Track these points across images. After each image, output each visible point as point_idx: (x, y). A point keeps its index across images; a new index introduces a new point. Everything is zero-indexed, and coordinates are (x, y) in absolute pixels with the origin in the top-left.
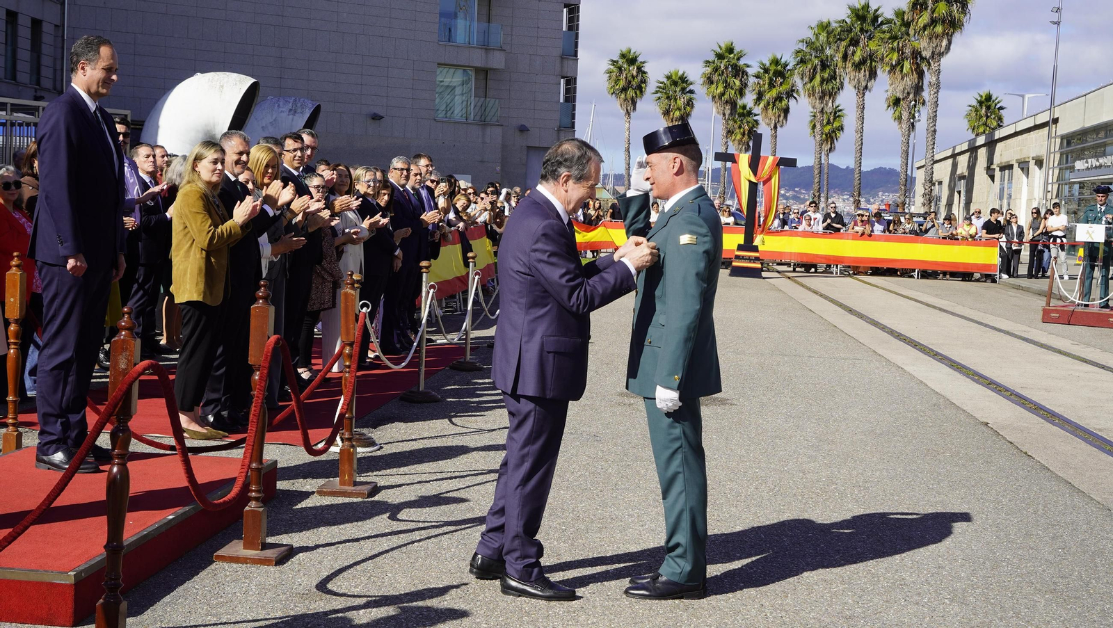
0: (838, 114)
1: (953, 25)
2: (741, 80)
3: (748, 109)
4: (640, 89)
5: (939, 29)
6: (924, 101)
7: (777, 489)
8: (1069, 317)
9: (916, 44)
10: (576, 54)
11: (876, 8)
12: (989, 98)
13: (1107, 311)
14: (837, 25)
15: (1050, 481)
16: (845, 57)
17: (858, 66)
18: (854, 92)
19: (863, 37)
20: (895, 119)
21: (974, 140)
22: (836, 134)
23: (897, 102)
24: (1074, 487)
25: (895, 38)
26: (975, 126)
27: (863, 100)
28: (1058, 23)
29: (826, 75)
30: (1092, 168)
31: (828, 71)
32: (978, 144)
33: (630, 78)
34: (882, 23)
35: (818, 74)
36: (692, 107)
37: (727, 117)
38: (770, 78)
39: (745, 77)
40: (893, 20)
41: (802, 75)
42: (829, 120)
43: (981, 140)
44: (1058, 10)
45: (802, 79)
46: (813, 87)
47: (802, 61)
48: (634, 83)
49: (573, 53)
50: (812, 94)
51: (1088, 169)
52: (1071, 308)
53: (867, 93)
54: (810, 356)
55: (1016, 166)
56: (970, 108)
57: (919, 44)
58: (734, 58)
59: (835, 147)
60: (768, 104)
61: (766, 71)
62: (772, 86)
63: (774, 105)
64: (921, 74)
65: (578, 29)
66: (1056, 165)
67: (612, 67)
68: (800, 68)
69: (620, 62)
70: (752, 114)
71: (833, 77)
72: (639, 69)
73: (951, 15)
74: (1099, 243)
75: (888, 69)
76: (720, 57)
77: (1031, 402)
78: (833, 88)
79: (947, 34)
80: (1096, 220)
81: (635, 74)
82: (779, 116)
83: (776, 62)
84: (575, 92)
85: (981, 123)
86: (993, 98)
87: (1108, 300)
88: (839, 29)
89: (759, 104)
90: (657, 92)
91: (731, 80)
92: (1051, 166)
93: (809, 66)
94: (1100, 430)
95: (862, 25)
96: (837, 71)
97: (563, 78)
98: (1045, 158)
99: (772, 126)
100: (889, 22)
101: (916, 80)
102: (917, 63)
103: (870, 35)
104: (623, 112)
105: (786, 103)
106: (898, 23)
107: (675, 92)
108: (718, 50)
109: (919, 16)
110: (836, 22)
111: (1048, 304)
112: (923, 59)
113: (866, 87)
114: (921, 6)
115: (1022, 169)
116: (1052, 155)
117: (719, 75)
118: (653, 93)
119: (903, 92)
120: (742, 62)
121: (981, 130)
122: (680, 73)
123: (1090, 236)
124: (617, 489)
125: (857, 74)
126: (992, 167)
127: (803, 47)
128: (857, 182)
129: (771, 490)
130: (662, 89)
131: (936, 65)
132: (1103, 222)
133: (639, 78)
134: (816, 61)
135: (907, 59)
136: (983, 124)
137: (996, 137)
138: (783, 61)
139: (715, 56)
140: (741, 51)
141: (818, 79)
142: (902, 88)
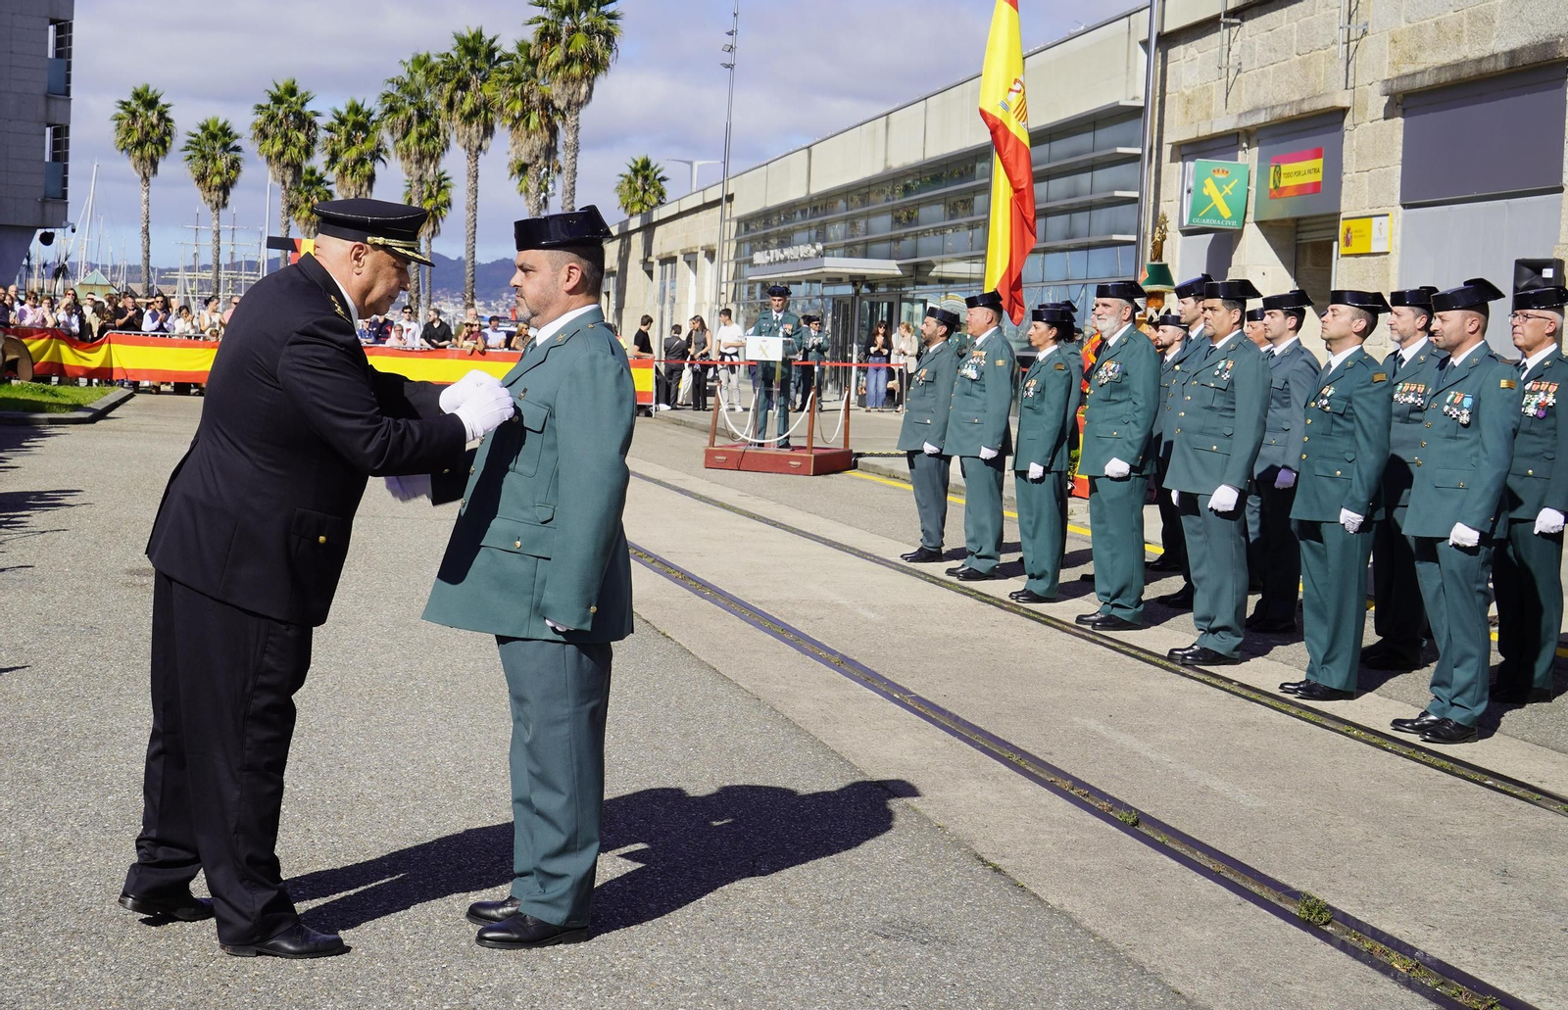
0: (443, 183)
1: (595, 65)
2: (307, 134)
3: (318, 174)
4: (163, 143)
5: (576, 70)
6: (560, 167)
7: (337, 688)
8: (740, 461)
9: (546, 89)
10: (67, 92)
11: (492, 38)
12: (646, 165)
13: (786, 452)
14: (440, 60)
15: (689, 667)
16: (450, 105)
17: (468, 118)
18: (464, 153)
19: (474, 77)
20: (521, 192)
21: (627, 222)
22: (441, 213)
23: (523, 169)
24: (719, 673)
25: (517, 80)
26: (628, 203)
27: (477, 165)
28: (730, 66)
29: (425, 130)
30: (775, 262)
31: (427, 124)
32: (631, 228)
33: (148, 128)
34: (500, 59)
35: (414, 127)
36: (239, 171)
37: (288, 185)
38: (348, 131)
39: (313, 130)
40: (515, 55)
41: (392, 129)
42: (431, 192)
43: (635, 223)
44: (731, 49)
45: (392, 133)
46: (407, 146)
47: (392, 110)
48: (154, 135)
49: (63, 91)
50: (406, 155)
51: (770, 263)
52: (741, 449)
53: (481, 155)
54: (394, 517)
55: (680, 258)
56: (622, 178)
57: (551, 89)
58: (297, 103)
59: (439, 230)
60: (346, 168)
61: (342, 121)
62: (350, 143)
63: (354, 171)
64: (553, 132)
65: (70, 56)
66: (731, 257)
67: (121, 111)
68: (389, 118)
69: (134, 104)
70: (324, 181)
71: (435, 133)
72: (162, 115)
73: (592, 51)
74: (775, 362)
75: (509, 122)
76: (278, 100)
77: (678, 570)
78: (435, 148)
79: (588, 77)
80: (772, 332)
81: (155, 120)
82: (361, 186)
83: (356, 109)
84: (67, 147)
85: (637, 198)
86: (652, 165)
87: (788, 437)
88: (442, 66)
89: (333, 168)
90: (187, 149)
91: (293, 134)
92: (725, 259)
93: (402, 116)
94: (760, 603)
95: (472, 60)
96: (441, 123)
97: (49, 125)
98: (717, 248)
100: (509, 57)
101: (547, 140)
102: (548, 116)
103: (484, 75)
104: (139, 176)
105: (371, 167)
106: (522, 60)
107: (214, 148)
108: (275, 90)
109: (549, 52)
110: (437, 56)
111: (712, 443)
112: (556, 110)
113: (480, 148)
114: (553, 37)
115: (689, 263)
116: (726, 244)
117: (277, 126)
118: (182, 150)
119: (530, 155)
120: (309, 108)
121: (637, 208)
122: (221, 122)
123: (764, 352)
124: (121, 695)
125: (467, 129)
126: (650, 259)
127: (392, 89)
128: (469, 279)
129: (329, 689)
130: (194, 144)
131: (573, 119)
132: (781, 334)
133: (162, 128)
134: (412, 110)
135: (535, 110)
136: (639, 201)
137: (655, 219)
138: (365, 108)
139: (270, 99)
140: (307, 93)
141: (414, 134)
142: (528, 149)
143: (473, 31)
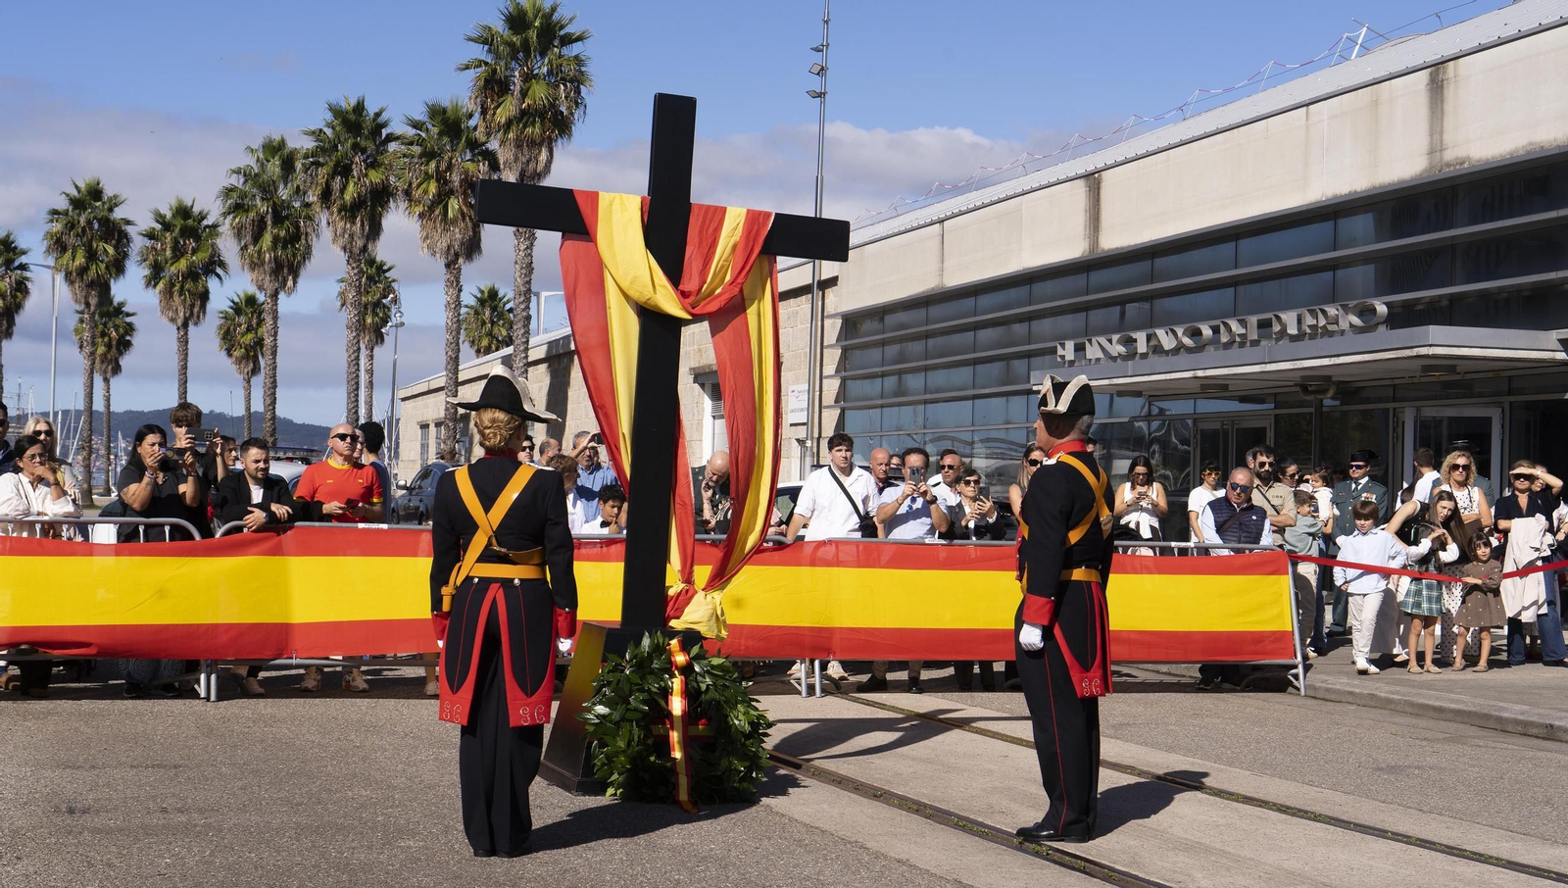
2: (116, 247)
3: (116, 303)
5: (534, 129)
9: (470, 166)
11: (377, 110)
16: (326, 196)
17: (350, 212)
18: (342, 257)
19: (358, 160)
28: (821, 95)
29: (282, 233)
31: (285, 226)
34: (390, 138)
35: (268, 229)
36: (25, 293)
37: (92, 308)
38: (175, 239)
39: (125, 240)
40: (423, 122)
41: (238, 232)
44: (821, 70)
45: (237, 239)
46: (259, 252)
47: (238, 208)
50: (256, 264)
58: (102, 208)
60: (172, 285)
61: (167, 226)
62: (178, 252)
63: (182, 288)
68: (233, 219)
71: (295, 236)
75: (418, 210)
76: (78, 204)
78: (294, 256)
82: (192, 306)
83: (183, 212)
89: (155, 286)
91: (99, 246)
93: (252, 215)
95: (354, 138)
99: (180, 322)
103: (369, 158)
105: (203, 286)
106: (435, 130)
108: (74, 193)
109: (496, 104)
114: (501, 85)
117: (78, 235)
120: (118, 214)
122: (3, 235)
125: (348, 225)
127: (237, 181)
134: (264, 208)
135: (454, 194)
138: (196, 210)
139: (67, 201)
140: (115, 197)
141: (267, 240)
142: (445, 245)
143: (353, 102)
